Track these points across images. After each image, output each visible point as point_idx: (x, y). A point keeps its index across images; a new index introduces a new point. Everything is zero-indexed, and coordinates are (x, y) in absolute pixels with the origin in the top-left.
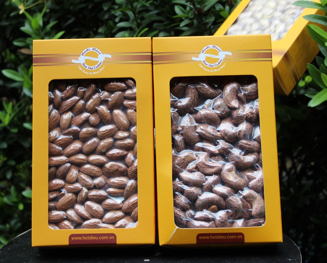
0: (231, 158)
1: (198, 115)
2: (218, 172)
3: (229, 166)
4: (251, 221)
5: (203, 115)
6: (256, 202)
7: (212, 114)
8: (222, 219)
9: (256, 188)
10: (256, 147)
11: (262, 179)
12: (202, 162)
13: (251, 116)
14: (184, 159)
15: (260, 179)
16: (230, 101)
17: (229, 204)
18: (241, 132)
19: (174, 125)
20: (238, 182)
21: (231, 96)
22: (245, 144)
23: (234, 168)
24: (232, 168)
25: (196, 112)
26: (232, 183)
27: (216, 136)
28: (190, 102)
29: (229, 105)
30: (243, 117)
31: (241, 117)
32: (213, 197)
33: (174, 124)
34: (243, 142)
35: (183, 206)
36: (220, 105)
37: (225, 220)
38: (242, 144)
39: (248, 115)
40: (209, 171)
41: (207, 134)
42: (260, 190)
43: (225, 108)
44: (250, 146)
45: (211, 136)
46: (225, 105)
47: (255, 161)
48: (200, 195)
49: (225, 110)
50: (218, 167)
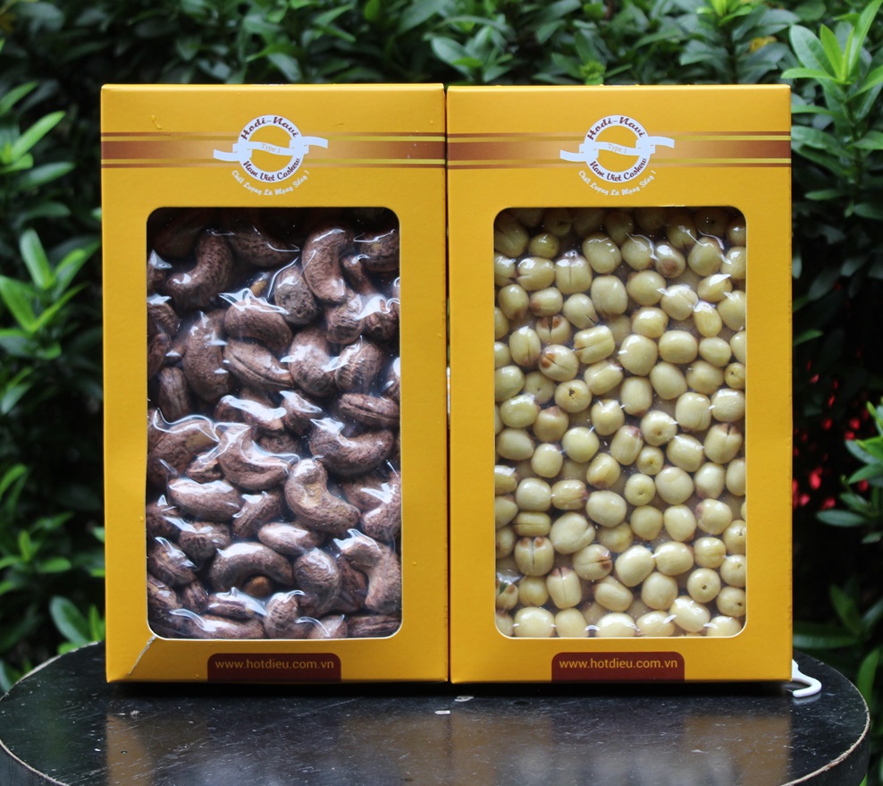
0: (316, 446)
1: (229, 317)
2: (277, 485)
3: (306, 466)
4: (362, 622)
5: (242, 319)
6: (378, 570)
7: (267, 316)
8: (280, 618)
9: (380, 533)
10: (387, 416)
11: (399, 508)
12: (231, 455)
13: (378, 325)
14: (183, 443)
15: (392, 507)
16: (321, 280)
17: (301, 576)
18: (347, 372)
19: (160, 344)
20: (331, 515)
21: (325, 267)
22: (357, 406)
23: (322, 472)
24: (317, 474)
25: (225, 306)
26: (313, 517)
27: (275, 381)
28: (207, 278)
29: (317, 293)
30: (353, 329)
31: (348, 329)
32: (258, 555)
33: (159, 340)
34: (352, 400)
35: (173, 576)
36: (290, 292)
37: (288, 620)
38: (348, 406)
39: (371, 322)
40: (252, 480)
41: (250, 374)
42: (392, 538)
43: (304, 301)
44: (370, 415)
45: (262, 379)
46: (305, 293)
47: (382, 454)
48: (223, 548)
49: (305, 306)
50: (277, 472)
